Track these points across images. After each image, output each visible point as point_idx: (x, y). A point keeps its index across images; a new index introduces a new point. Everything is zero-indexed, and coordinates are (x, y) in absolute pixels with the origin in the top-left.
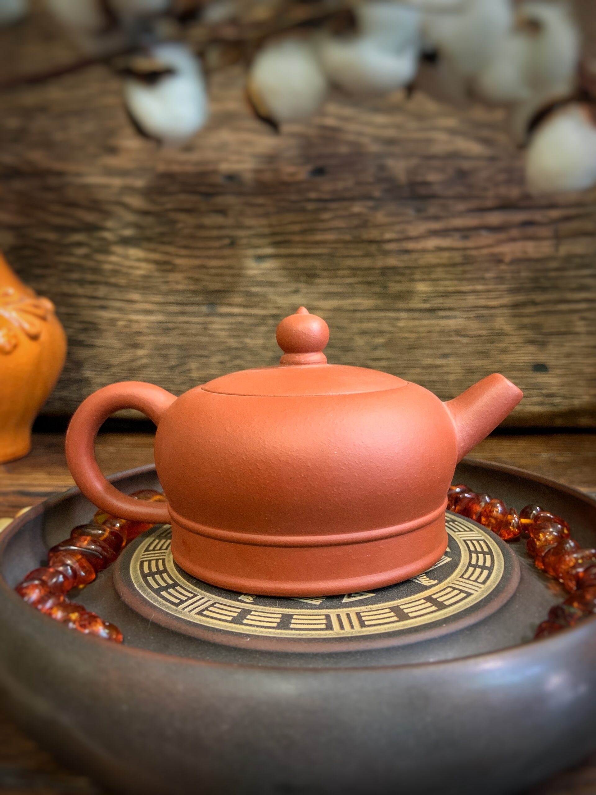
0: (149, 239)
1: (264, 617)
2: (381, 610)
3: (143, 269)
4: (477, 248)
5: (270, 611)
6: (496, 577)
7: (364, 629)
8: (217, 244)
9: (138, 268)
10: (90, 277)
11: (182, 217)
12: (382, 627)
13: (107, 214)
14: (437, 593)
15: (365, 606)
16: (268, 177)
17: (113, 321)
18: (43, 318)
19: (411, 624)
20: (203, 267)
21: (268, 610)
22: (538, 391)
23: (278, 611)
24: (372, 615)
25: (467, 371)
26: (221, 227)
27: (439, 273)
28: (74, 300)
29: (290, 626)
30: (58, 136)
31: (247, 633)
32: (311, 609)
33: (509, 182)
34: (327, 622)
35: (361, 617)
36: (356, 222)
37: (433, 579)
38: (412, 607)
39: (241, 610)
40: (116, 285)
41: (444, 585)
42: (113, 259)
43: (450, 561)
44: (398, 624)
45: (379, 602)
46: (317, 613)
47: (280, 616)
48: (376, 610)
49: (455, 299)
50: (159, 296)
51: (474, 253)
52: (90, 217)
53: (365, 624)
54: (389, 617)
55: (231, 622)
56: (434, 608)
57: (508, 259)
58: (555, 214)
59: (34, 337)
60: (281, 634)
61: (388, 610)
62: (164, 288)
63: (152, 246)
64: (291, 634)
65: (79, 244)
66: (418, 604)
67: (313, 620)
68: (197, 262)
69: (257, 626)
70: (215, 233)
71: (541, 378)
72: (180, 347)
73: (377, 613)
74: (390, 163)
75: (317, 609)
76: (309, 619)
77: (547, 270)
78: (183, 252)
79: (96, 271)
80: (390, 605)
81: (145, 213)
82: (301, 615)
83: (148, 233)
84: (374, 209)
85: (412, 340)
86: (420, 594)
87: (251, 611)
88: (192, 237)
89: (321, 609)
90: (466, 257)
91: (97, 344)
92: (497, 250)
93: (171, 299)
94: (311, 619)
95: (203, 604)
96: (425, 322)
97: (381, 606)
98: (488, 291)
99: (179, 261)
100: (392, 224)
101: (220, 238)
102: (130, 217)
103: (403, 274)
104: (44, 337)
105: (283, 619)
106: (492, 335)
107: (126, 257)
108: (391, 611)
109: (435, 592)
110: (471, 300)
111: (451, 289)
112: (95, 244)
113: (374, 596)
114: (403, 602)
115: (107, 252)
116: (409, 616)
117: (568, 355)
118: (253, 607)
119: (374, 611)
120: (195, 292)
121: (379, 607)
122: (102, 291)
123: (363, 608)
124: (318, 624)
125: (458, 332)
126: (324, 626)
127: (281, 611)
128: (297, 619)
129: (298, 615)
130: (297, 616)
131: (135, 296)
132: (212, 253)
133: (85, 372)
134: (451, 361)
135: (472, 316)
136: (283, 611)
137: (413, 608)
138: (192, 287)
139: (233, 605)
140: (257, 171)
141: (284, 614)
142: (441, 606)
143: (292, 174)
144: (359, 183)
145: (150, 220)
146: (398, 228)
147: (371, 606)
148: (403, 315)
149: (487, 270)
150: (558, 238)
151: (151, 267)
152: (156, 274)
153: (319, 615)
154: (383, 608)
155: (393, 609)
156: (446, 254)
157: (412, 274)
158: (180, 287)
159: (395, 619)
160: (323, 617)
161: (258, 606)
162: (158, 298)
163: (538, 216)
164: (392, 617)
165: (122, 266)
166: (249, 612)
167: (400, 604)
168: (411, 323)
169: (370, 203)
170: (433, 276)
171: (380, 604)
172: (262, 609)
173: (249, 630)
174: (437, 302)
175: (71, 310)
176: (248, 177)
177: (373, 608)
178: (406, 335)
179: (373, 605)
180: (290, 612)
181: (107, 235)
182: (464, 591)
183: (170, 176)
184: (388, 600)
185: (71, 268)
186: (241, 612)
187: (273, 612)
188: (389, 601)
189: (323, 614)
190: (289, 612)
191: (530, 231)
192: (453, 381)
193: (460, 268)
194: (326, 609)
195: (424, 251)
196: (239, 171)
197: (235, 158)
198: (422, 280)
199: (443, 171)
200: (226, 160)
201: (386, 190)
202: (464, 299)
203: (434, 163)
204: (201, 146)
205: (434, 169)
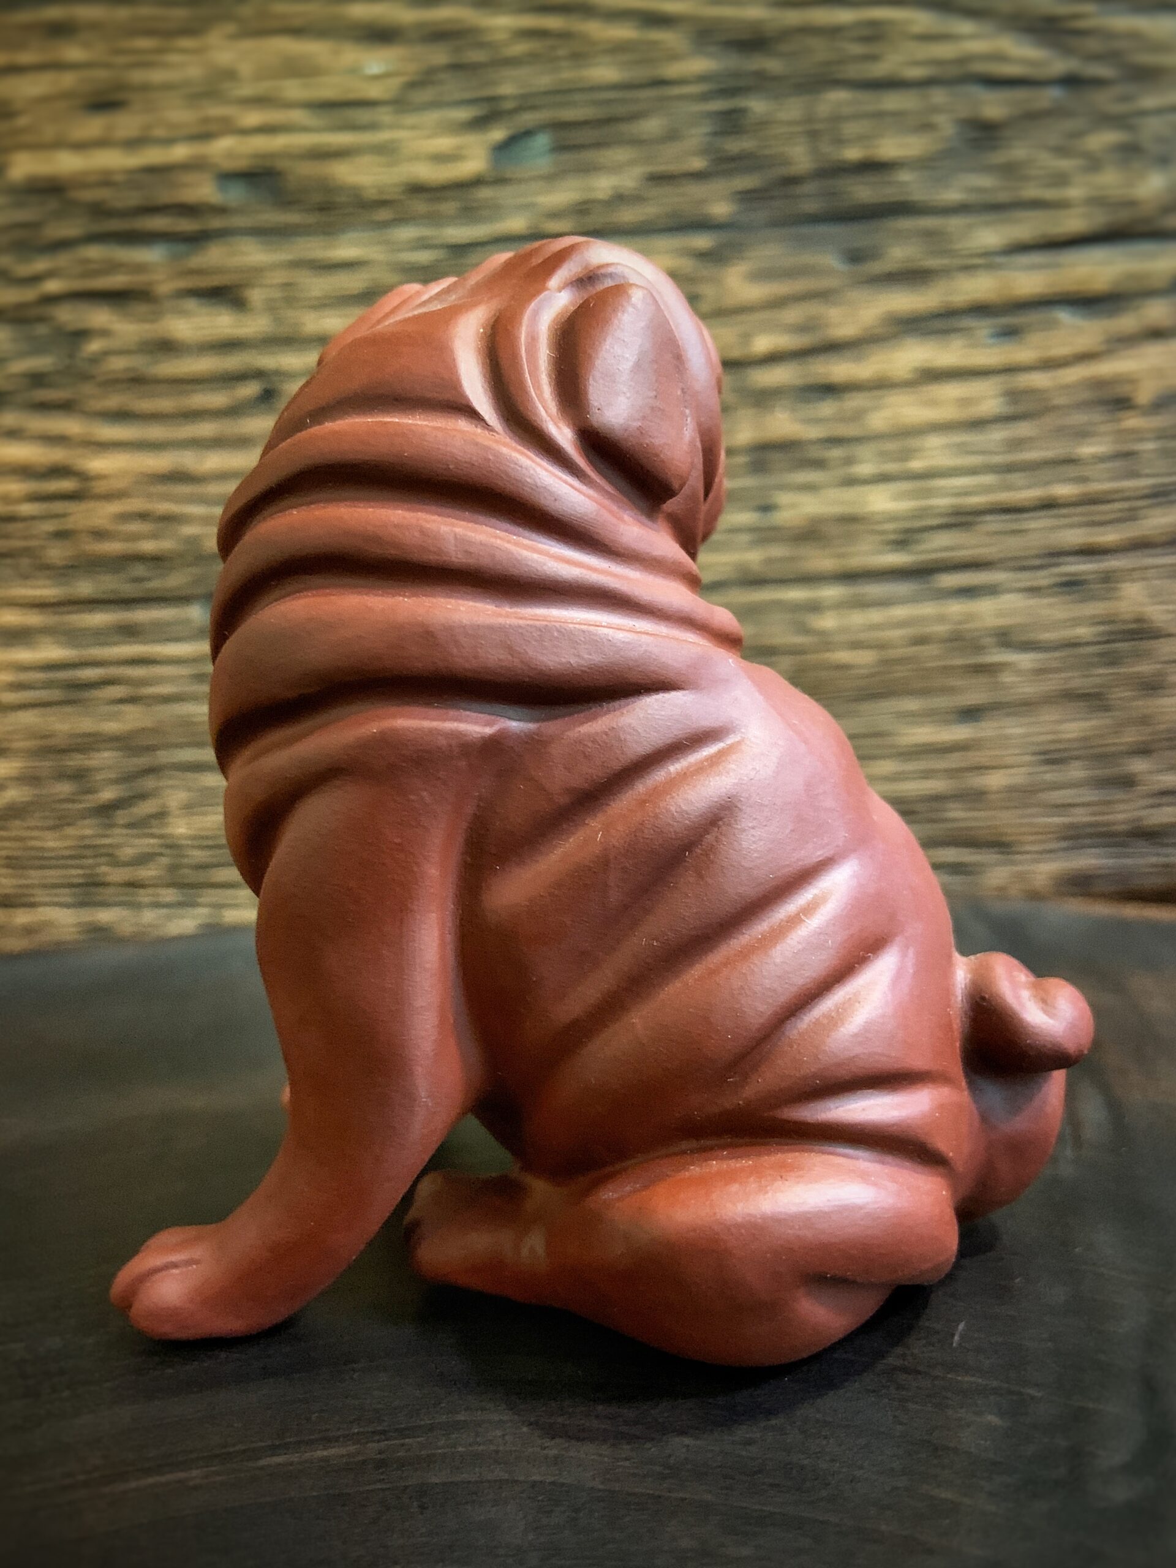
4: (1049, 364)
8: (218, 399)
11: (100, 317)
20: (178, 477)
25: (1042, 757)
26: (228, 345)
27: (936, 453)
49: (990, 533)
50: (44, 582)
51: (1039, 380)
57: (1144, 395)
62: (56, 553)
70: (210, 365)
72: (124, 743)
74: (755, 105)
78: (112, 433)
85: (862, 671)
88: (137, 381)
90: (1013, 395)
92: (1106, 368)
93: (85, 588)
96: (900, 612)
98: (1090, 501)
100: (777, 303)
101: (230, 380)
103: (819, 464)
106: (1111, 638)
111: (976, 501)
120: (159, 562)
125: (1005, 638)
132: (206, 429)
135: (1045, 583)
138: (150, 546)
144: (655, 178)
146: (793, 315)
148: (831, 592)
149: (1083, 434)
156: (952, 391)
157: (849, 461)
168: (858, 618)
169: (702, 241)
170: (916, 465)
178: (843, 656)
192: (998, 792)
193: (997, 435)
195: (882, 385)
196: (272, 156)
197: (253, 118)
198: (884, 478)
199: (926, 127)
200: (228, 128)
201: (747, 197)
202: (1020, 531)
203: (892, 101)
204: (145, 88)
205: (898, 120)
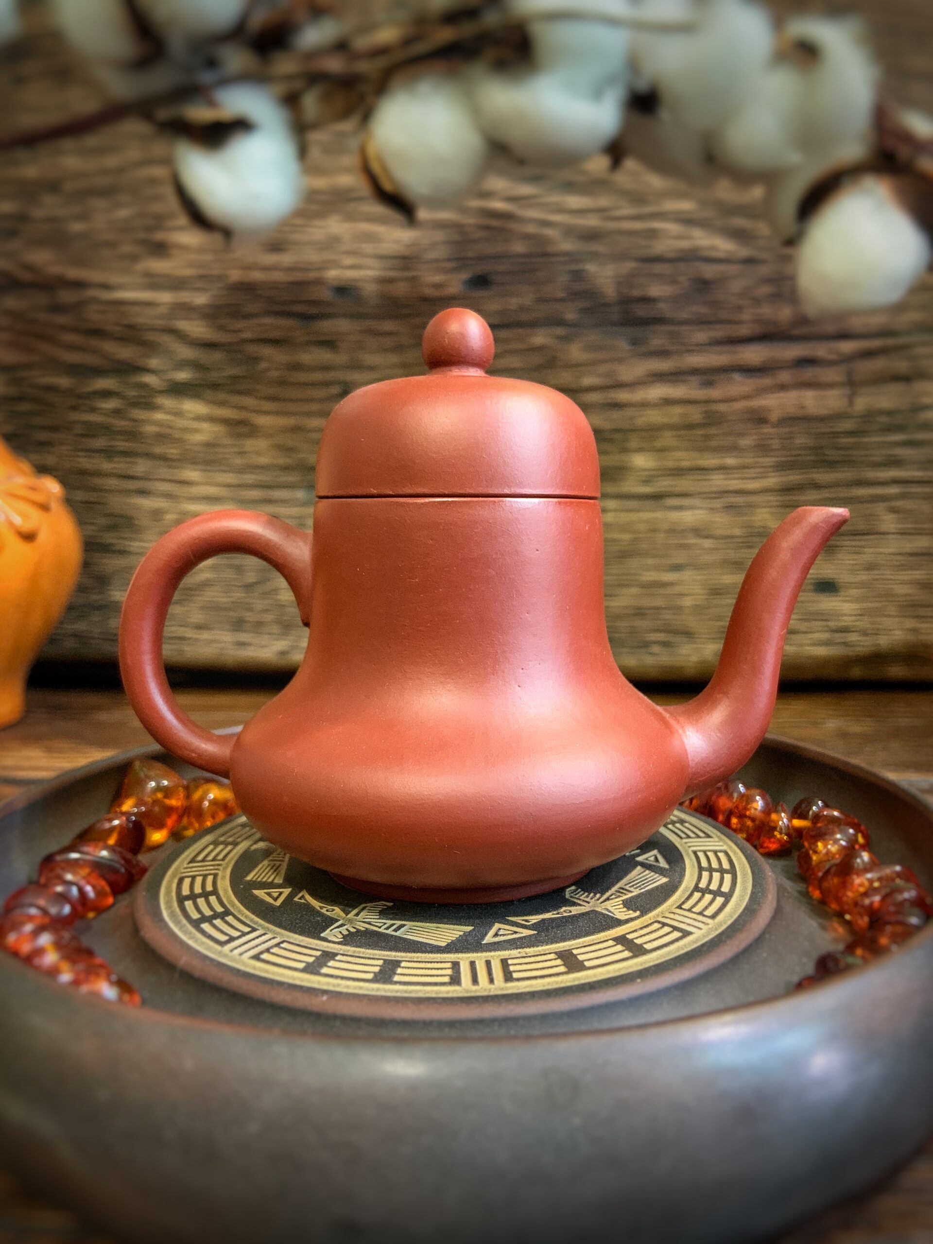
0: (215, 386)
1: (356, 964)
2: (541, 955)
3: (205, 432)
4: (726, 400)
5: (366, 954)
6: (736, 908)
7: (510, 984)
8: (321, 393)
9: (196, 431)
10: (122, 444)
11: (267, 351)
12: (540, 981)
13: (150, 347)
14: (635, 931)
15: (517, 948)
16: (401, 289)
17: (157, 514)
18: (44, 508)
19: (587, 977)
20: (297, 429)
21: (363, 953)
22: (824, 623)
23: (379, 955)
24: (526, 964)
25: (711, 591)
26: (326, 368)
27: (667, 439)
28: (98, 481)
29: (393, 978)
30: (77, 227)
31: (325, 987)
32: (431, 952)
33: (777, 297)
34: (453, 972)
35: (508, 965)
36: (537, 359)
37: (634, 909)
38: (591, 952)
39: (322, 954)
40: (163, 458)
41: (649, 920)
42: (159, 416)
43: (665, 883)
44: (565, 977)
45: (541, 944)
46: (439, 958)
47: (381, 962)
48: (534, 956)
49: (692, 480)
50: (231, 475)
51: (722, 407)
52: (125, 353)
53: (511, 976)
54: (551, 967)
55: (303, 970)
56: (627, 954)
57: (774, 416)
58: (847, 347)
59: (29, 537)
60: (378, 990)
61: (553, 956)
62: (238, 461)
63: (222, 396)
64: (392, 991)
65: (106, 394)
66: (602, 948)
67: (432, 969)
68: (291, 421)
69: (342, 978)
70: (318, 376)
71: (827, 603)
73: (536, 959)
74: (591, 268)
75: (441, 953)
76: (426, 968)
77: (836, 435)
78: (268, 406)
79: (132, 435)
80: (558, 949)
81: (210, 346)
82: (414, 962)
83: (214, 376)
84: (566, 339)
85: (625, 543)
86: (609, 932)
87: (336, 954)
88: (282, 383)
89: (448, 952)
90: (709, 414)
91: (132, 549)
92: (756, 403)
93: (249, 478)
94: (429, 969)
95: (264, 943)
96: (646, 515)
97: (543, 950)
98: (745, 467)
99: (263, 421)
100: (594, 363)
101: (327, 384)
102: (186, 352)
103: (611, 441)
104: (43, 537)
105: (384, 967)
106: (749, 535)
107: (178, 414)
108: (557, 957)
109: (633, 929)
110: (718, 481)
111: (686, 464)
112: (132, 393)
113: (534, 934)
114: (580, 944)
115: (150, 406)
116: (584, 966)
117: (870, 567)
118: (341, 949)
119: (530, 957)
120: (286, 468)
121: (540, 952)
122: (141, 467)
123: (514, 953)
124: (437, 976)
125: (698, 531)
126: (446, 979)
127: (384, 956)
128: (406, 968)
129: (409, 961)
130: (407, 963)
131: (192, 474)
132: (314, 407)
133: (112, 593)
134: (686, 575)
135: (718, 506)
136: (387, 955)
137: (593, 954)
138: (282, 461)
139: (311, 944)
140: (384, 281)
141: (388, 960)
142: (638, 950)
143: (437, 286)
144: (541, 300)
145: (217, 356)
146: (603, 369)
147: (527, 950)
148: (612, 504)
149: (742, 435)
150: (852, 384)
151: (219, 429)
152: (227, 441)
153: (441, 962)
154: (545, 953)
155: (560, 955)
156: (678, 410)
157: (625, 441)
158: (264, 460)
159: (563, 969)
160: (449, 965)
161: (348, 948)
162: (230, 478)
163: (821, 350)
164: (556, 966)
165: (170, 427)
166: (331, 956)
167: (573, 947)
168: (625, 517)
169: (560, 331)
170: (659, 444)
171: (542, 946)
172: (354, 952)
173: (328, 984)
174: (663, 484)
175: (93, 497)
176: (370, 289)
177: (530, 953)
179: (530, 947)
180: (398, 957)
181: (150, 379)
182: (679, 928)
183: (247, 288)
184: (555, 941)
185: (92, 431)
186: (320, 956)
187: (371, 956)
188: (557, 942)
189: (449, 960)
190: (395, 957)
191: (809, 373)
192: (688, 607)
193: (700, 432)
194: (455, 953)
195: (644, 405)
196: (356, 280)
197: (348, 261)
198: (640, 450)
199: (674, 282)
200: (335, 264)
201: (585, 311)
202: (706, 480)
203: (660, 268)
204: (297, 243)
205: (660, 278)
